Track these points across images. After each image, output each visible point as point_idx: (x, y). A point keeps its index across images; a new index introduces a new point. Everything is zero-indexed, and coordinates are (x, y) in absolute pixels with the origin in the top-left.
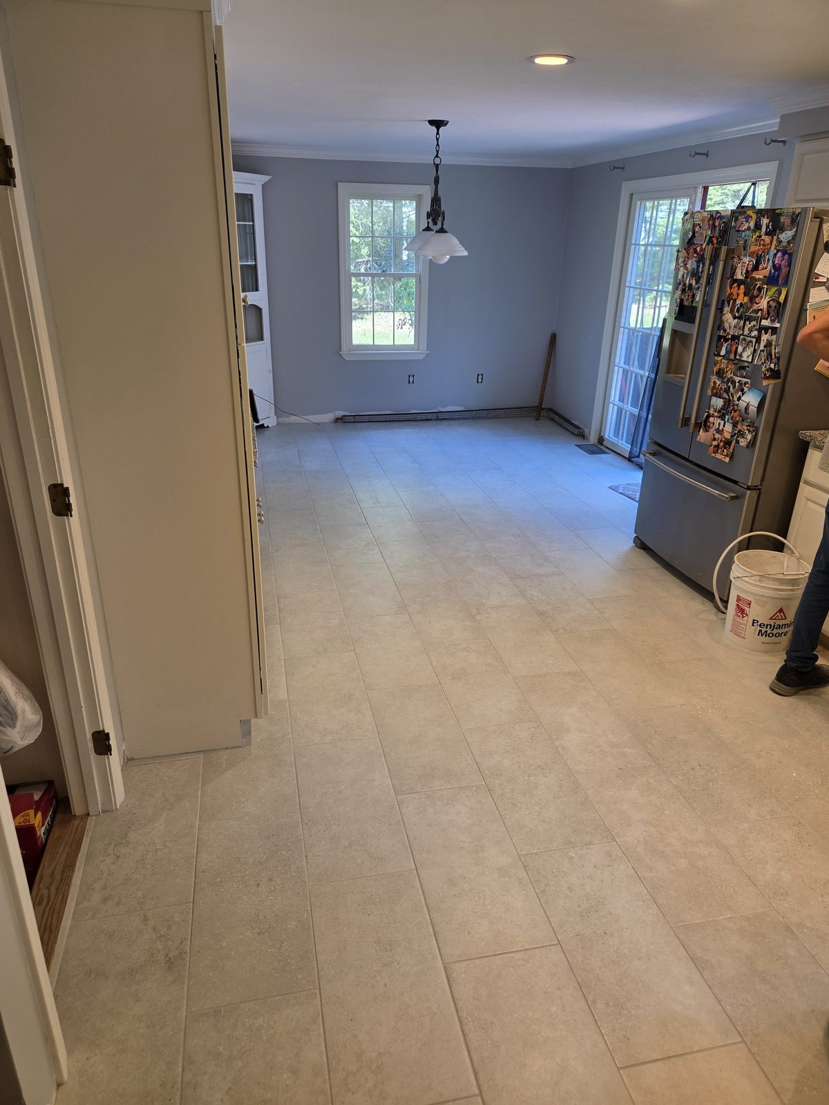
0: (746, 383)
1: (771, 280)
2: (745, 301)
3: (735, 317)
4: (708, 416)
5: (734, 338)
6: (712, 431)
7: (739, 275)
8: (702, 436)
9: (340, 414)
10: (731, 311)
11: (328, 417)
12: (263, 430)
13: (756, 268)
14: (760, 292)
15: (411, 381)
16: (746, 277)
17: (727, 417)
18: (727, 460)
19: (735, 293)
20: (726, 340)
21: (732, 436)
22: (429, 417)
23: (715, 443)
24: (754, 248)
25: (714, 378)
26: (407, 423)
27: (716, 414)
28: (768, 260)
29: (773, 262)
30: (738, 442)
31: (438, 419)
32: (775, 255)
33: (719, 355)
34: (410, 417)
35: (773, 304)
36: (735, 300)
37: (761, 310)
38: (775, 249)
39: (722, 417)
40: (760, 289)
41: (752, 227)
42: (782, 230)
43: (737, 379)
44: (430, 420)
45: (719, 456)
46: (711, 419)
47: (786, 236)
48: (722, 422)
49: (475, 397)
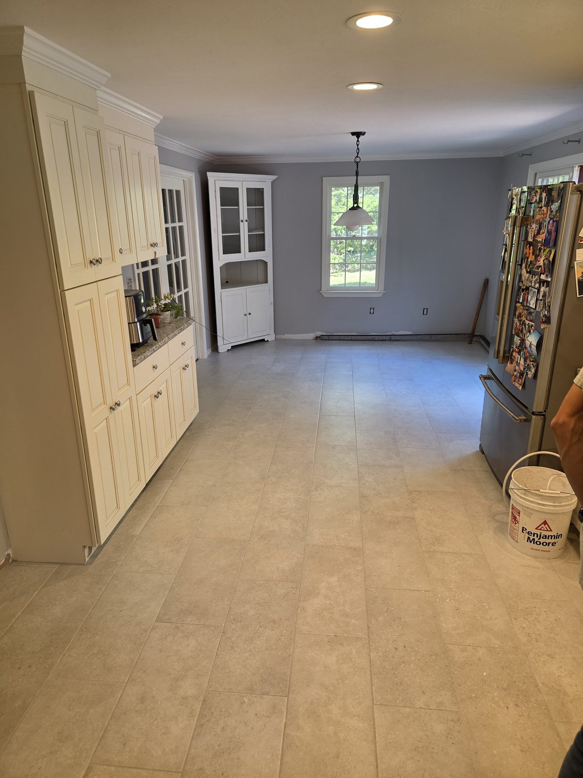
0: (532, 326)
1: (546, 243)
2: (533, 259)
3: (527, 272)
4: (513, 351)
5: (527, 289)
6: (514, 364)
7: (530, 239)
8: (509, 366)
9: (319, 334)
10: (526, 268)
11: (312, 336)
12: (264, 343)
13: (538, 233)
14: (540, 252)
15: (372, 312)
16: (534, 240)
17: (522, 352)
18: (520, 388)
19: (528, 252)
20: (523, 290)
21: (524, 369)
22: (384, 338)
23: (515, 373)
24: (538, 217)
25: (516, 320)
26: (367, 341)
27: (516, 350)
28: (545, 226)
29: (548, 228)
30: (527, 374)
31: (390, 340)
32: (549, 222)
33: (519, 302)
34: (370, 338)
35: (546, 262)
36: (528, 258)
37: (541, 266)
38: (549, 217)
39: (519, 353)
40: (540, 249)
41: (538, 201)
42: (553, 202)
43: (527, 322)
44: (385, 340)
45: (517, 385)
46: (514, 353)
47: (555, 206)
48: (519, 357)
49: (421, 325)
